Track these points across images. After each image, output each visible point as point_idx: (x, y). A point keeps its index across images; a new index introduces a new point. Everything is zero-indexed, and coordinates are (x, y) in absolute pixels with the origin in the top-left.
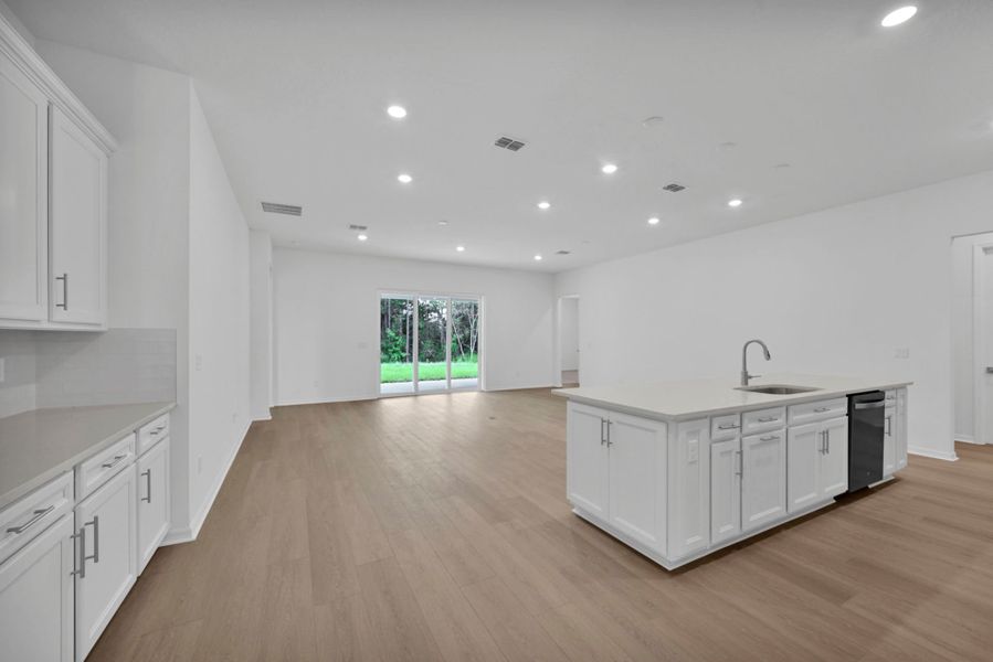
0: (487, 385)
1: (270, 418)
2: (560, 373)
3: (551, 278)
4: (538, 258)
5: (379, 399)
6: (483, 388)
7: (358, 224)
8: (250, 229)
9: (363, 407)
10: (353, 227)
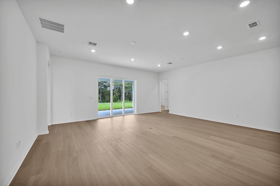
0: (137, 111)
1: (48, 132)
2: (160, 106)
3: (158, 74)
4: (159, 65)
5: (98, 119)
6: (135, 113)
7: (93, 42)
8: (37, 42)
9: (91, 123)
10: (90, 43)
